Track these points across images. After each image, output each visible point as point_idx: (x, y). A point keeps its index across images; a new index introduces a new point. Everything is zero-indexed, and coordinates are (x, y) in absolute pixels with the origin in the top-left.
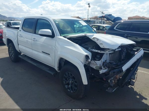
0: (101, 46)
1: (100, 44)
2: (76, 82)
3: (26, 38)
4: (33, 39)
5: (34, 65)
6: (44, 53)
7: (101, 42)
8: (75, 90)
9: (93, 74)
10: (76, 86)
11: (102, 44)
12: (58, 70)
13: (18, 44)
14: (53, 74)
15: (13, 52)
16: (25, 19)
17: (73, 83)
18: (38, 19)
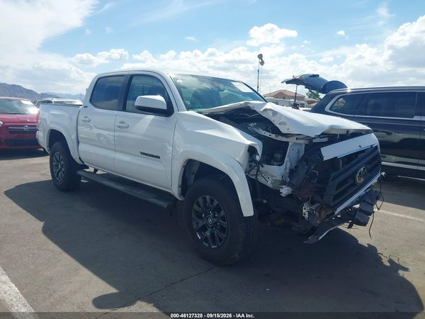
0: (283, 129)
1: (279, 124)
2: (223, 218)
3: (96, 128)
4: (118, 124)
5: (119, 191)
6: (146, 154)
7: (283, 120)
8: (221, 240)
9: (265, 201)
10: (223, 229)
11: (284, 124)
12: (180, 195)
13: (78, 142)
14: (166, 206)
15: (62, 163)
16: (99, 79)
17: (216, 223)
18: (132, 76)
